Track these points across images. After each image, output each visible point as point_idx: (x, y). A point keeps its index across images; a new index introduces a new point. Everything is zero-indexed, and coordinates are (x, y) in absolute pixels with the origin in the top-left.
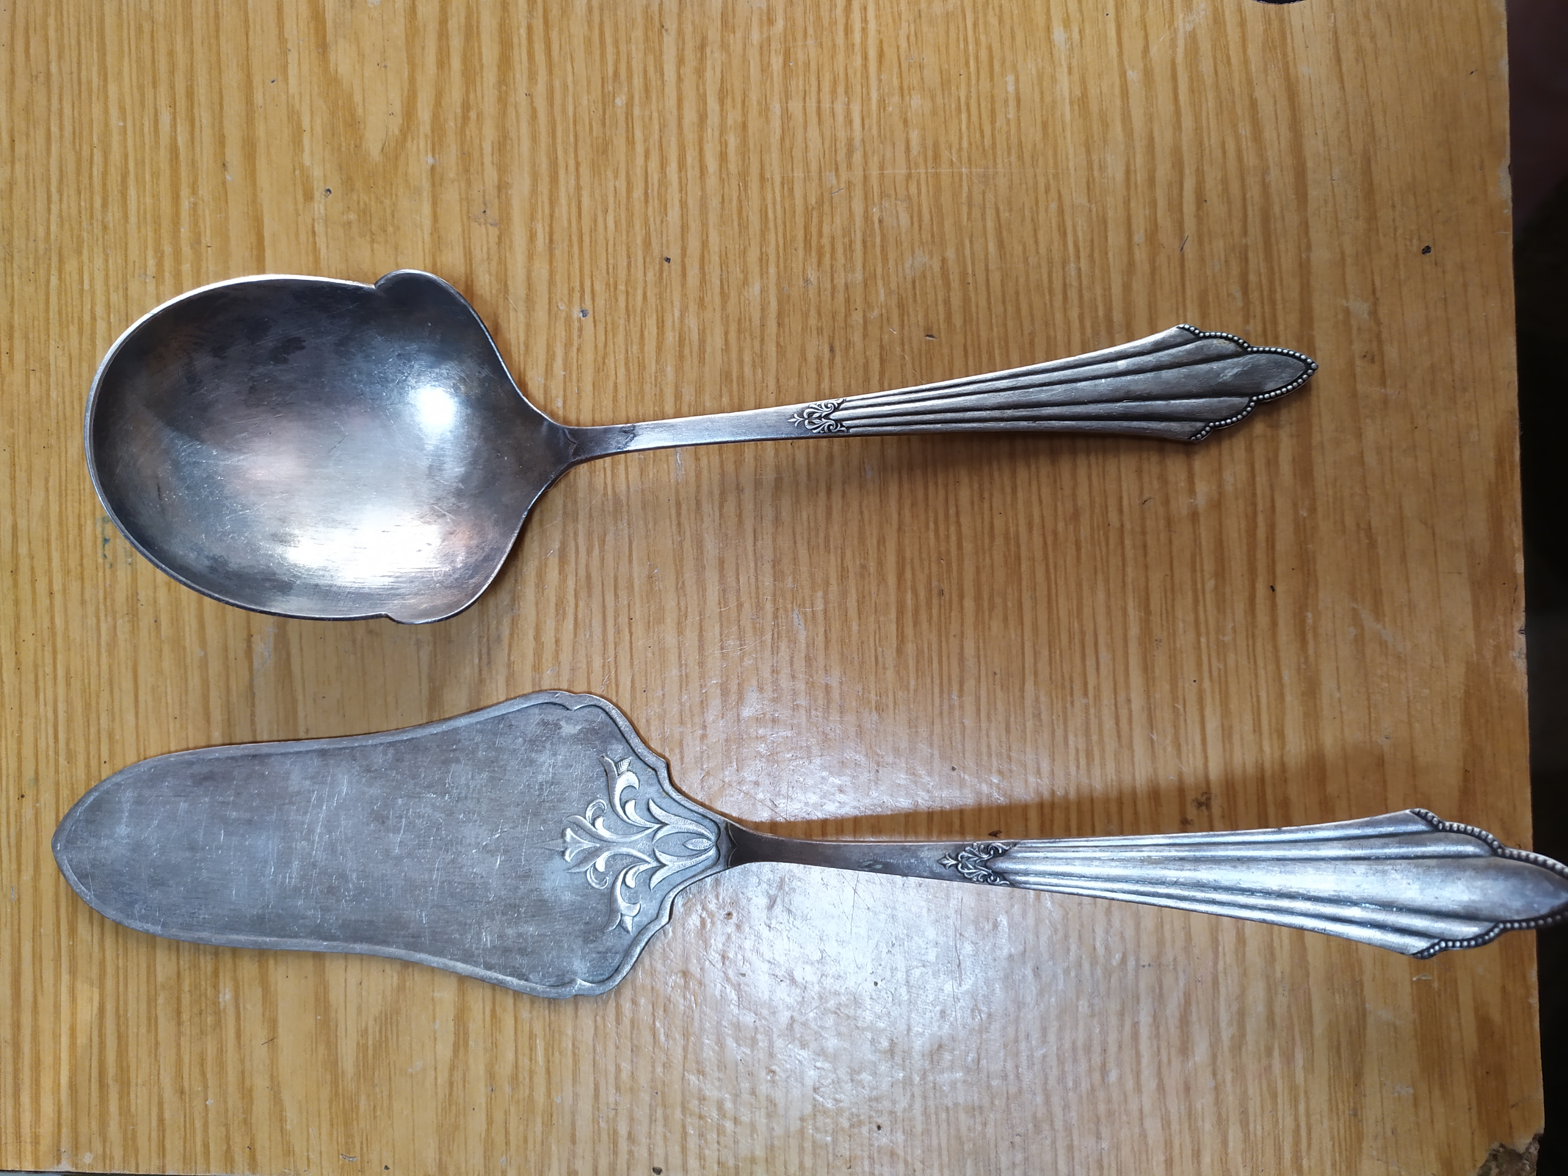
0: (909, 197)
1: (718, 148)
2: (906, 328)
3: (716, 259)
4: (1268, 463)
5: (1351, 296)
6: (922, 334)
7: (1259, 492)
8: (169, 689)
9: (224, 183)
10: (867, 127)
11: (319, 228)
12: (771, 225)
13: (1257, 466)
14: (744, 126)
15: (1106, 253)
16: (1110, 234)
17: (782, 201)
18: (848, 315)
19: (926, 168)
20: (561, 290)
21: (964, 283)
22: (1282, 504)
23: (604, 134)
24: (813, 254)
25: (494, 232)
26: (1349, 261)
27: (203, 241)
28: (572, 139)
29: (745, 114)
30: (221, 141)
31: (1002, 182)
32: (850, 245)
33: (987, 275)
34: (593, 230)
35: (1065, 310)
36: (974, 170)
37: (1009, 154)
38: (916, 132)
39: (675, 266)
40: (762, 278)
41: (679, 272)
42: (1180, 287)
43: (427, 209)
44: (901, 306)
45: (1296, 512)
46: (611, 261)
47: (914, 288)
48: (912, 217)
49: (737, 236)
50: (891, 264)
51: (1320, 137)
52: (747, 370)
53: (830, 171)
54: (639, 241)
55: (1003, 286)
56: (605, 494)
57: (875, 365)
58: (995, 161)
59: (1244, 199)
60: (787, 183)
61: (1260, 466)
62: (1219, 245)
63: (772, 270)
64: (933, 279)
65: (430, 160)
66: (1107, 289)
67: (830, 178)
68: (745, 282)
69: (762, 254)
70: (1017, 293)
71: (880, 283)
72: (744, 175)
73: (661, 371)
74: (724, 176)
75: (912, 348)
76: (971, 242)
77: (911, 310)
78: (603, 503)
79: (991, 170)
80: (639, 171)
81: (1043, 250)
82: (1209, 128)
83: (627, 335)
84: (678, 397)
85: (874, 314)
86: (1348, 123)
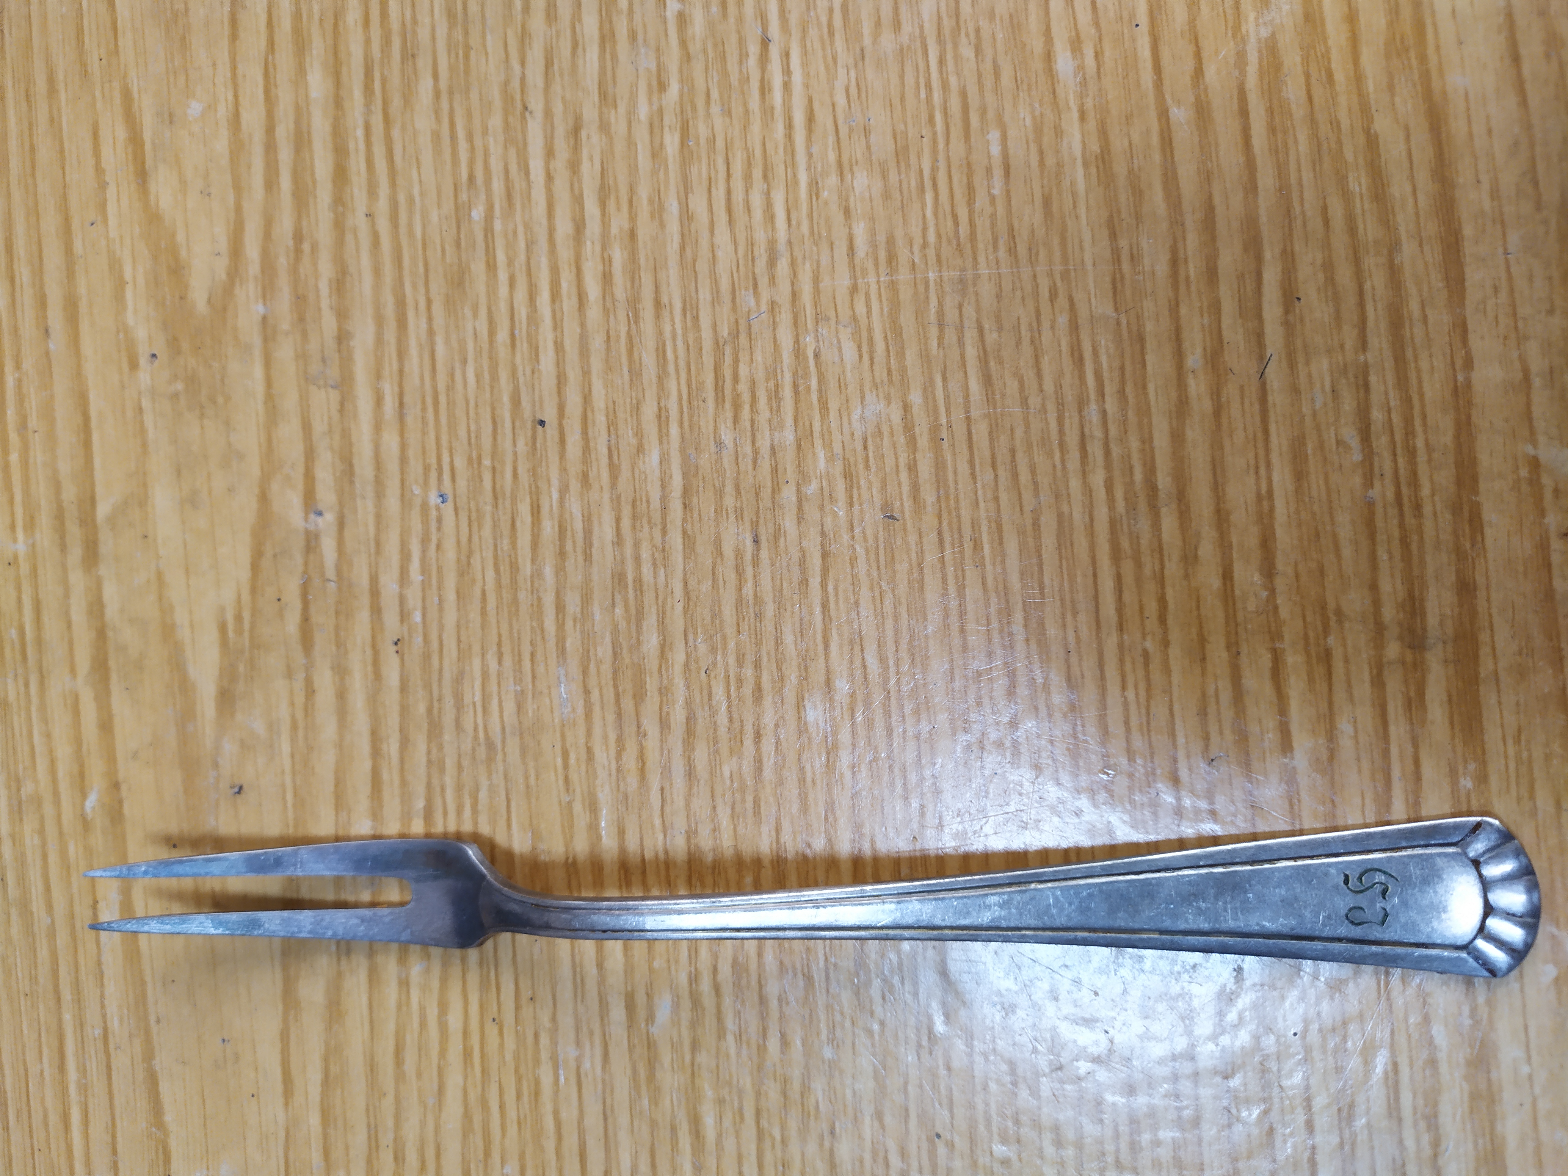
0: (855, 319)
1: (600, 268)
2: (856, 507)
3: (601, 419)
4: (1408, 704)
5: (1542, 439)
6: (879, 515)
9: (47, 353)
10: (794, 222)
11: (146, 403)
12: (671, 368)
14: (632, 235)
15: (1145, 387)
16: (1150, 358)
17: (685, 335)
18: (776, 490)
19: (878, 276)
20: (415, 468)
21: (936, 440)
23: (460, 259)
24: (728, 405)
25: (335, 396)
26: (1537, 382)
27: (30, 425)
28: (421, 269)
29: (633, 218)
30: (42, 302)
31: (987, 289)
32: (777, 391)
33: (969, 425)
34: (450, 388)
35: (1084, 474)
36: (945, 274)
37: (995, 247)
38: (862, 225)
39: (551, 431)
40: (661, 443)
41: (557, 439)
42: (1260, 435)
43: (258, 372)
44: (848, 475)
45: (1455, 783)
46: (473, 428)
47: (865, 448)
48: (859, 348)
49: (627, 386)
50: (833, 415)
51: (1486, 186)
52: (647, 571)
53: (747, 289)
54: (506, 399)
55: (991, 440)
56: (476, 738)
57: (815, 561)
58: (975, 259)
59: (1361, 293)
60: (690, 308)
62: (1322, 366)
63: (674, 430)
64: (892, 434)
65: (261, 309)
66: (1147, 441)
67: (747, 300)
68: (640, 449)
69: (660, 409)
70: (1013, 452)
71: (818, 442)
72: (634, 302)
73: (537, 574)
74: (609, 304)
75: (865, 536)
76: (944, 379)
77: (862, 482)
78: (474, 750)
79: (970, 273)
80: (503, 306)
81: (1049, 386)
82: (1301, 185)
83: (495, 525)
84: (560, 608)
85: (812, 488)
86: (1533, 159)
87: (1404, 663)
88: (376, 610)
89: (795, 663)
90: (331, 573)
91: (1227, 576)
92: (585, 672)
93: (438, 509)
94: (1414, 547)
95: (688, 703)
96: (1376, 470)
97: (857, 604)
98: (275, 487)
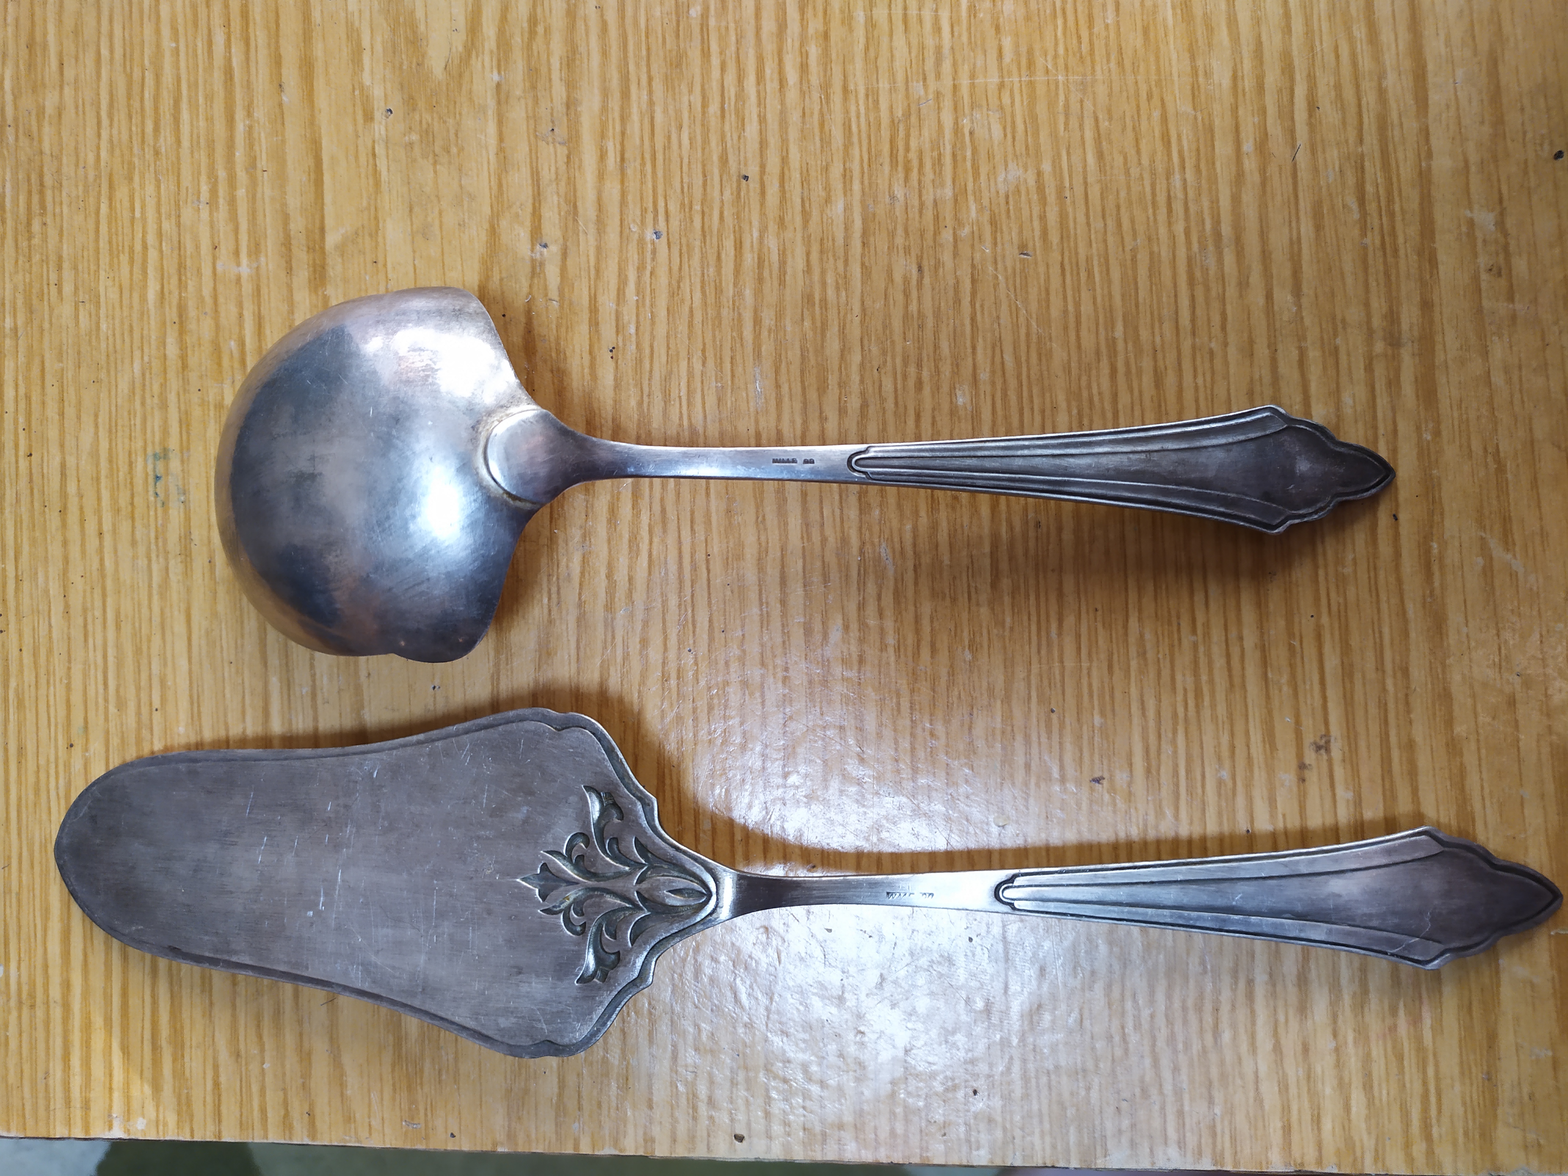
0: (1001, 108)
1: (799, 60)
2: (999, 245)
3: (796, 176)
4: (1389, 384)
5: (1476, 207)
6: (1016, 252)
7: (1380, 415)
8: (224, 633)
9: (280, 105)
10: (956, 34)
11: (380, 150)
12: (855, 139)
13: (1377, 386)
14: (826, 36)
15: (1214, 164)
16: (1217, 144)
17: (867, 115)
18: (937, 233)
19: (1020, 76)
20: (634, 211)
21: (1061, 197)
22: (1404, 428)
23: (678, 46)
24: (900, 168)
25: (562, 151)
26: (1473, 169)
27: (259, 166)
28: (644, 53)
29: (826, 22)
30: (277, 61)
31: (1101, 90)
32: (939, 160)
33: (1086, 188)
34: (667, 147)
35: (1170, 224)
36: (1071, 78)
37: (1108, 61)
38: (1009, 39)
39: (754, 185)
40: (845, 195)
41: (758, 191)
42: (1292, 199)
43: (492, 128)
44: (993, 222)
45: (1420, 436)
46: (686, 180)
47: (1007, 203)
48: (1005, 128)
49: (818, 151)
50: (983, 177)
51: (1442, 37)
52: (831, 293)
53: (918, 81)
54: (715, 158)
55: (1102, 199)
56: (681, 425)
57: (966, 286)
58: (1093, 68)
59: (1359, 106)
60: (872, 94)
61: (1380, 386)
62: (1333, 155)
63: (856, 186)
64: (1028, 193)
65: (496, 77)
66: (1215, 202)
67: (918, 88)
68: (828, 200)
69: (845, 170)
70: (1118, 207)
71: (971, 198)
72: (826, 87)
73: (739, 294)
74: (805, 88)
75: (1006, 268)
76: (1068, 154)
77: (1005, 228)
79: (1089, 78)
80: (715, 85)
81: (1145, 161)
82: (1321, 31)
83: (703, 257)
84: (757, 321)
85: (965, 232)
86: (1472, 21)
87: (1386, 356)
88: (594, 323)
89: (949, 362)
90: (554, 293)
91: (1269, 296)
92: (777, 372)
93: (653, 243)
94: (1393, 278)
95: (863, 394)
96: (1369, 225)
97: (998, 317)
98: (504, 223)
